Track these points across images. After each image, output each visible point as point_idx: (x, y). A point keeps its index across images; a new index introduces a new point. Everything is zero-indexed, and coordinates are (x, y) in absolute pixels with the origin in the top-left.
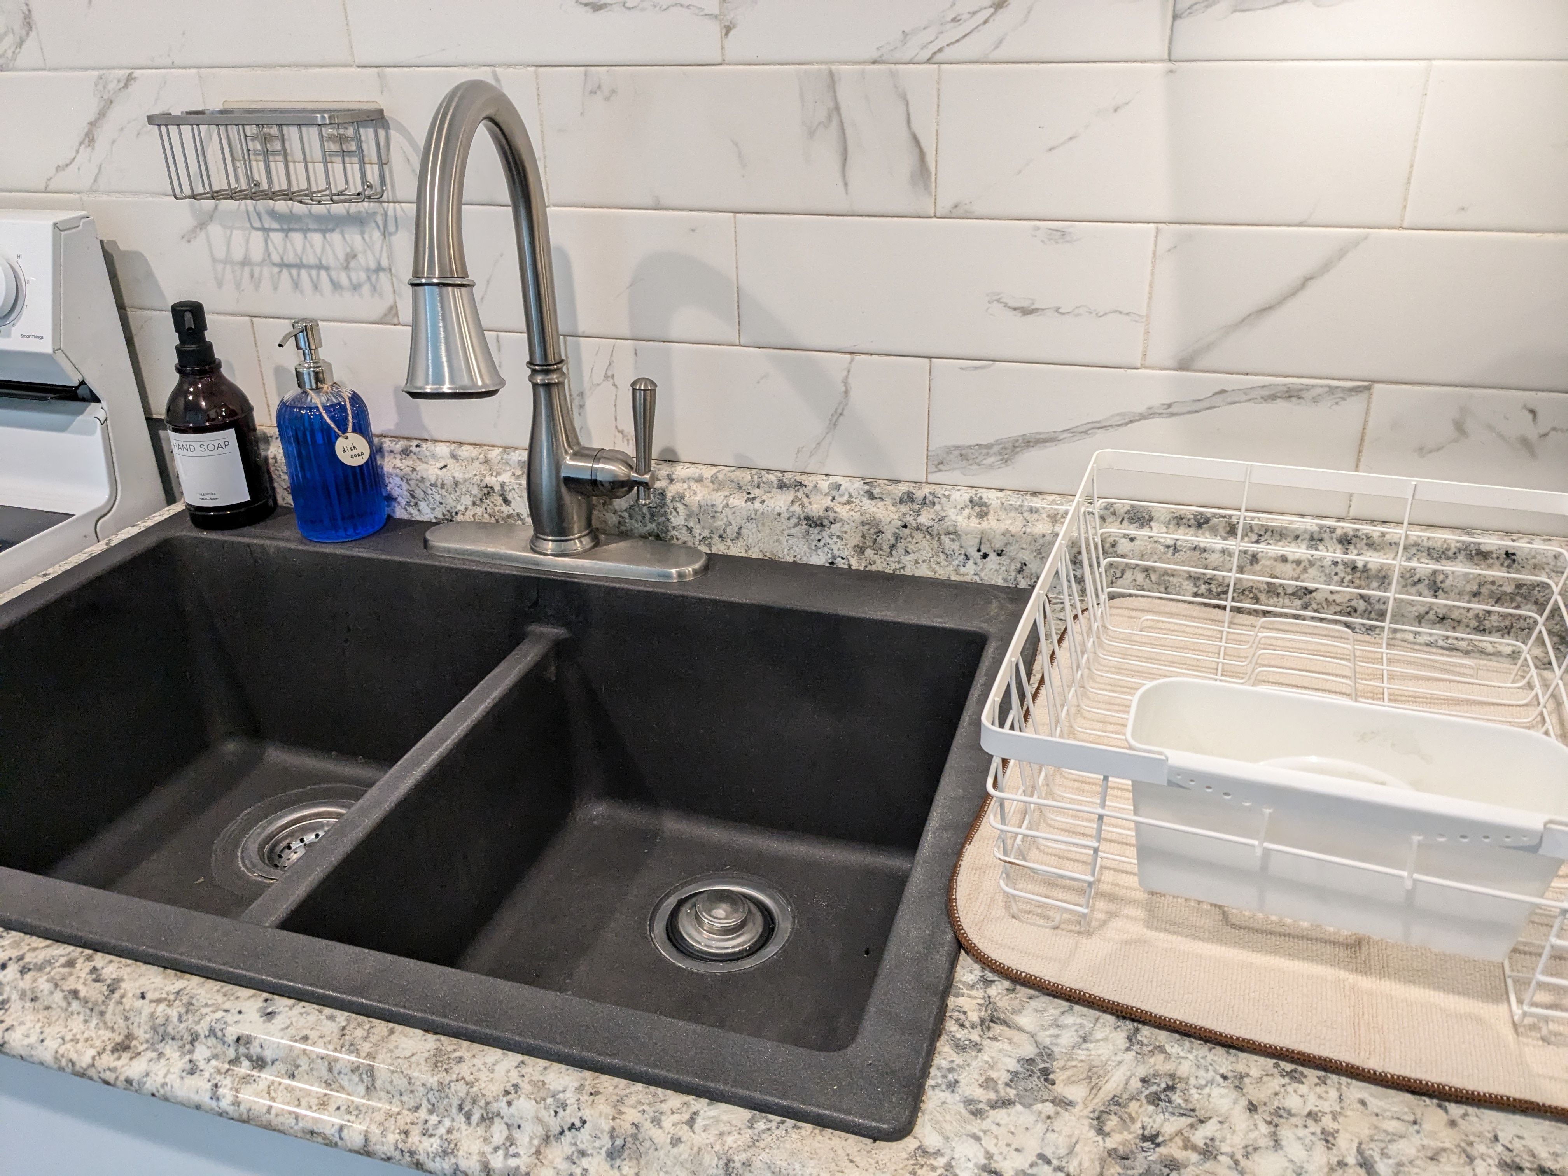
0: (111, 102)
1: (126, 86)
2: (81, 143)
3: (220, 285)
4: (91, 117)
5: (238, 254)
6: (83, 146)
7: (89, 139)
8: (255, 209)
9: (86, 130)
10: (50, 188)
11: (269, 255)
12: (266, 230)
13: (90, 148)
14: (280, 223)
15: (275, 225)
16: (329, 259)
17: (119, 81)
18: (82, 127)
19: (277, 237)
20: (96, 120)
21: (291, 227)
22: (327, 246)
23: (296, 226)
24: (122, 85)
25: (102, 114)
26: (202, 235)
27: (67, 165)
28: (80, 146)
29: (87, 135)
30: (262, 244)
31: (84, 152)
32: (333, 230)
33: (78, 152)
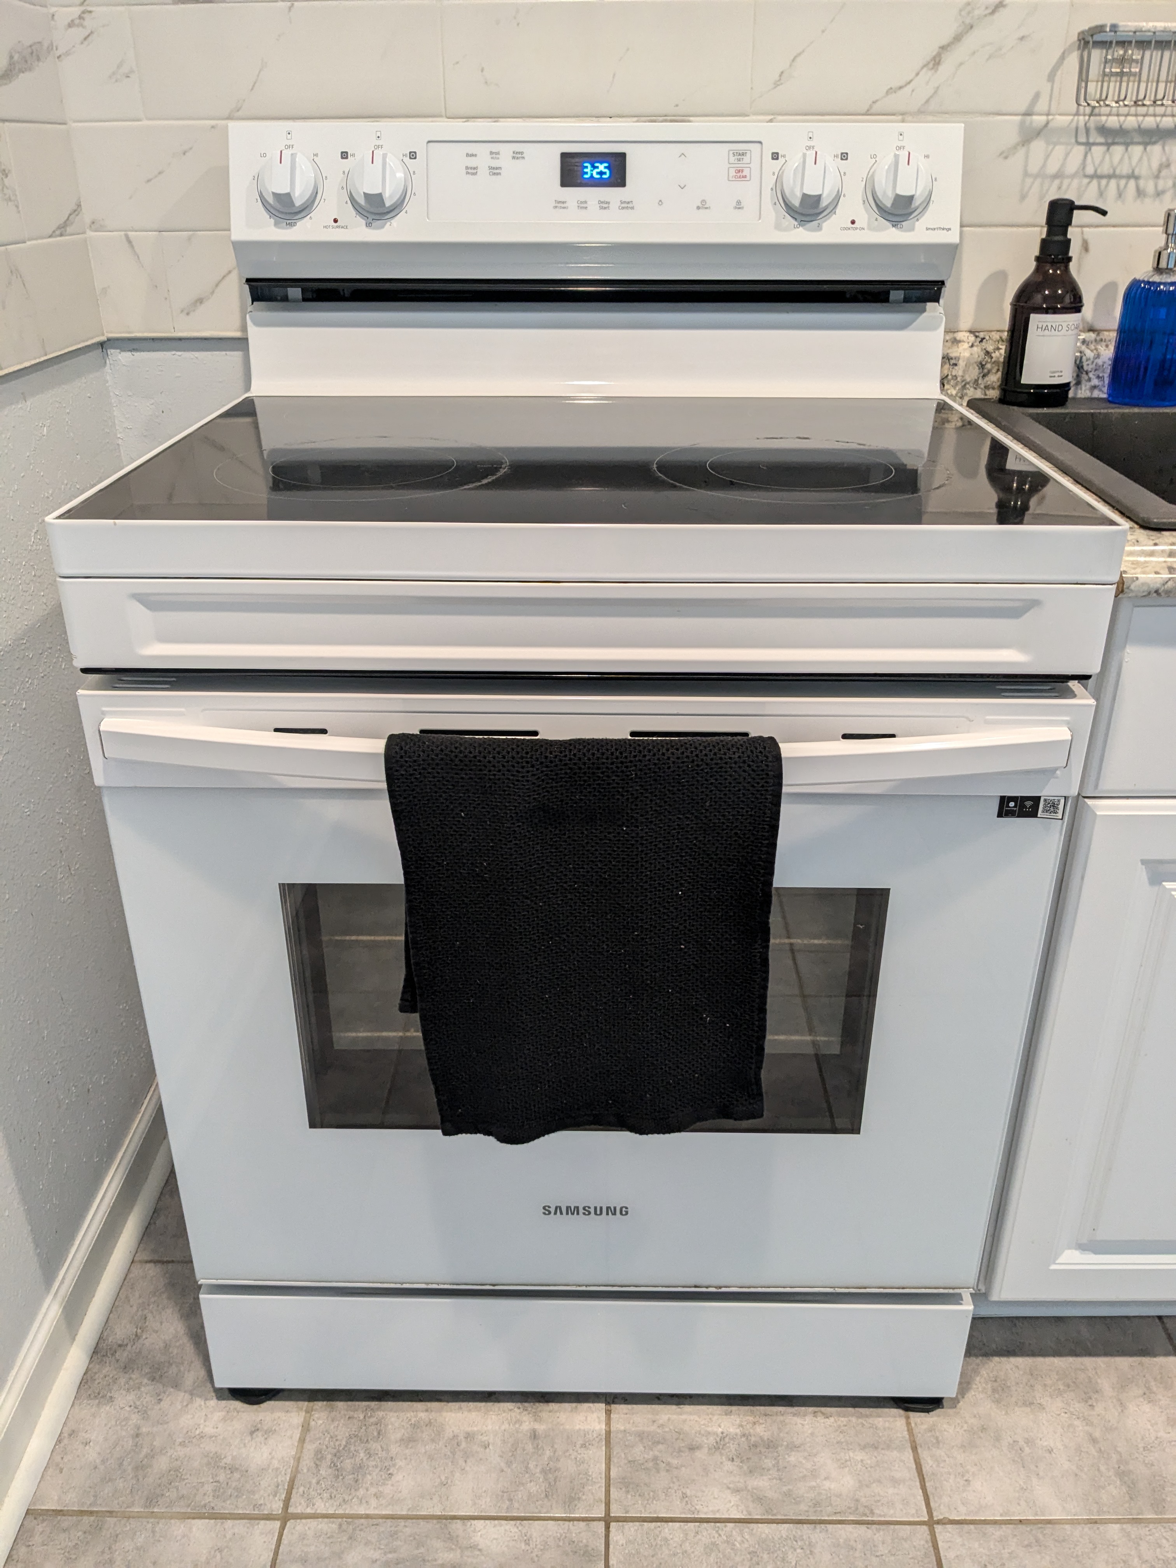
0: (972, 27)
1: (993, 12)
2: (925, 66)
3: (1023, 197)
4: (944, 42)
5: (1053, 167)
6: (925, 69)
7: (936, 62)
8: (1086, 124)
9: (934, 53)
10: (873, 111)
11: (1084, 168)
12: (1088, 145)
13: (933, 71)
14: (1106, 137)
15: (1101, 140)
16: (1143, 170)
17: (987, 8)
18: (933, 50)
19: (1098, 151)
20: (949, 45)
21: (1116, 141)
22: (1145, 158)
23: (1122, 140)
24: (990, 11)
25: (958, 38)
26: (1021, 152)
27: (901, 88)
28: (922, 68)
29: (934, 58)
30: (1081, 157)
31: (925, 74)
32: (1155, 143)
33: (917, 74)
